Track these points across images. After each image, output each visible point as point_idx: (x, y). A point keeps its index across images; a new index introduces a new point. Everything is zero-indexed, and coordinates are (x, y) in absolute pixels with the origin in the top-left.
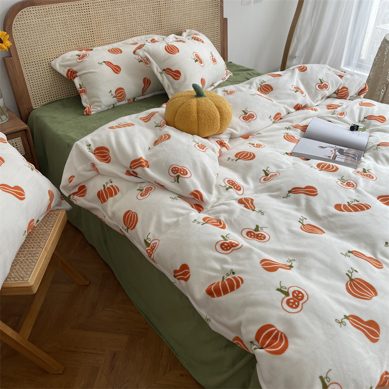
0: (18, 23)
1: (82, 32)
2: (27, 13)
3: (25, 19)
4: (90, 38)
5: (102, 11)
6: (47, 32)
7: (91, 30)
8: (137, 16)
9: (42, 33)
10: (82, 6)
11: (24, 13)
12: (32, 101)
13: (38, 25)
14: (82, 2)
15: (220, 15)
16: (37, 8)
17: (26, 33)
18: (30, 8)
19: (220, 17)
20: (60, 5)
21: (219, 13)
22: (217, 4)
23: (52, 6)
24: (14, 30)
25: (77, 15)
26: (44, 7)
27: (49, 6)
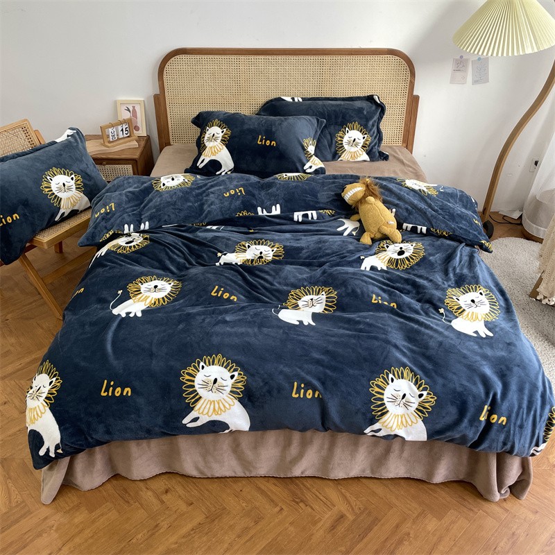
0: (170, 67)
1: (229, 84)
2: (179, 60)
6: (195, 79)
7: (239, 84)
10: (233, 60)
11: (176, 60)
12: (171, 138)
14: (233, 57)
15: (407, 91)
16: (189, 56)
17: (175, 77)
18: (183, 56)
19: (407, 94)
20: (211, 56)
21: (407, 89)
22: (404, 78)
23: (203, 57)
24: (165, 72)
25: (226, 67)
26: (196, 56)
27: (201, 56)
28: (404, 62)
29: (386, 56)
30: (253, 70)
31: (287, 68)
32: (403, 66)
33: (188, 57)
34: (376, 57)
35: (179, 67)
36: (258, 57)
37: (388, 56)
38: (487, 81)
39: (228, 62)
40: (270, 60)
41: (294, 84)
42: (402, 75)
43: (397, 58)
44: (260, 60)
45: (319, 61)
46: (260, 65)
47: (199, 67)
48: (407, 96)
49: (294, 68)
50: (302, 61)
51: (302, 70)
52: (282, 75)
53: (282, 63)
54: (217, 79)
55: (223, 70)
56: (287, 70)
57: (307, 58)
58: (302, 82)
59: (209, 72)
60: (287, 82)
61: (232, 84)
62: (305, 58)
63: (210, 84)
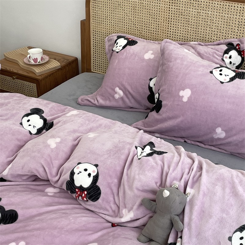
30: (173, 10)
31: (210, 13)
41: (216, 33)
49: (218, 14)
50: (227, 7)
51: (226, 18)
52: (204, 20)
53: (205, 6)
54: (137, 14)
55: (144, 5)
56: (210, 15)
57: (233, 5)
58: (224, 32)
59: (131, 5)
60: (208, 29)
61: (151, 22)
62: (231, 5)
63: (130, 18)
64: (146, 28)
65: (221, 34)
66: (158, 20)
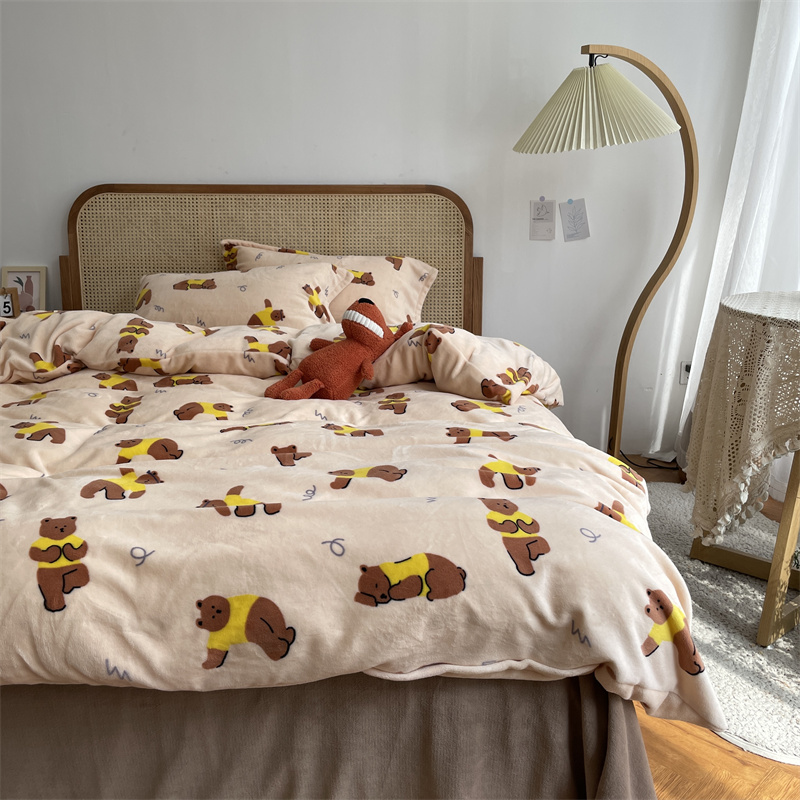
0: (87, 211)
1: (181, 238)
2: (102, 201)
3: (98, 208)
4: (193, 249)
5: (219, 212)
6: (126, 230)
7: (196, 238)
8: (281, 228)
9: (119, 230)
10: (187, 200)
11: (98, 200)
13: (114, 218)
14: (188, 196)
15: (463, 249)
16: (117, 195)
17: (95, 227)
18: (108, 195)
19: (463, 253)
20: (152, 195)
21: (463, 245)
22: (456, 228)
23: (140, 196)
24: (79, 220)
25: (176, 212)
26: (128, 195)
27: (136, 195)
28: (453, 204)
29: (425, 195)
31: (272, 212)
32: (452, 209)
33: (117, 197)
34: (410, 197)
35: (102, 211)
36: (225, 196)
37: (428, 195)
38: (587, 235)
39: (179, 204)
40: (245, 201)
41: (284, 238)
42: (452, 224)
43: (441, 197)
44: (230, 201)
45: (322, 202)
46: (230, 208)
47: (133, 212)
48: (463, 256)
49: (284, 213)
50: (295, 202)
51: (295, 216)
52: (265, 224)
53: (264, 205)
54: (161, 230)
55: (172, 215)
56: (273, 216)
57: (302, 197)
58: (296, 234)
59: (149, 219)
60: (273, 235)
61: (185, 237)
62: (299, 198)
63: (150, 237)
64: (177, 249)
65: (292, 239)
66: (196, 234)
